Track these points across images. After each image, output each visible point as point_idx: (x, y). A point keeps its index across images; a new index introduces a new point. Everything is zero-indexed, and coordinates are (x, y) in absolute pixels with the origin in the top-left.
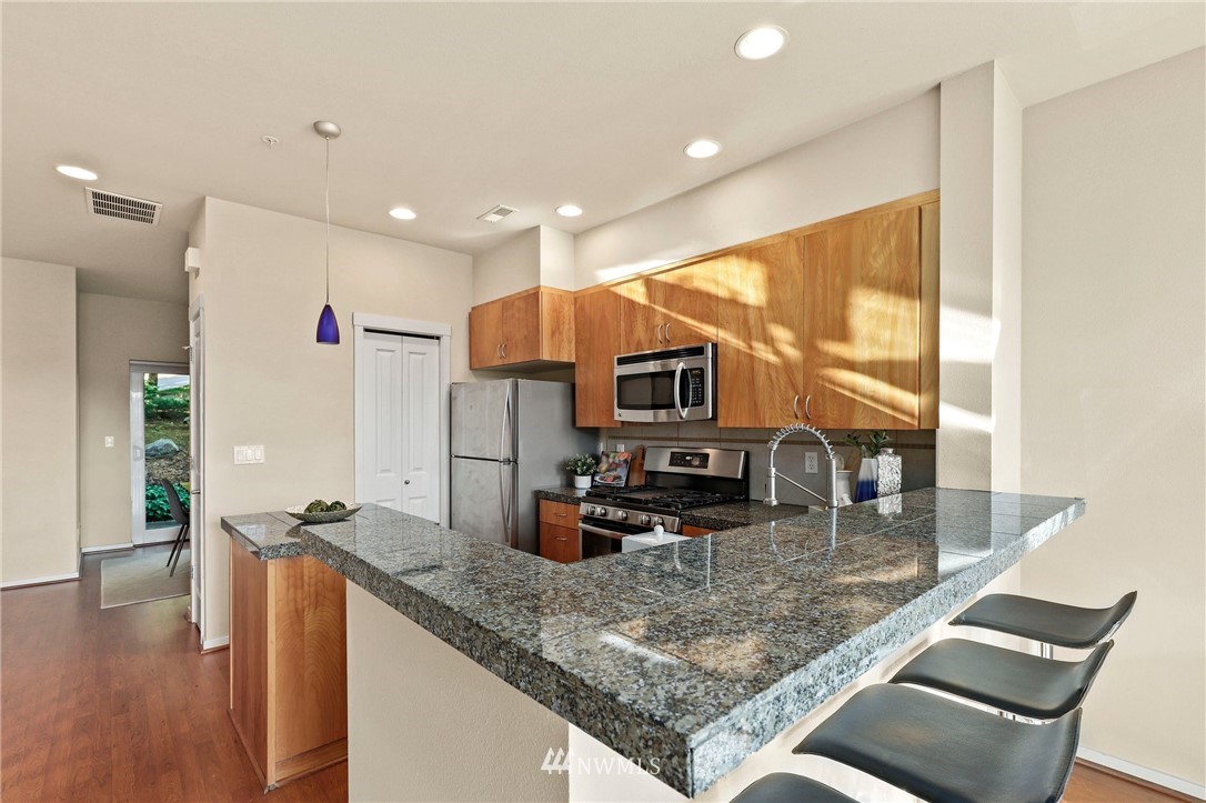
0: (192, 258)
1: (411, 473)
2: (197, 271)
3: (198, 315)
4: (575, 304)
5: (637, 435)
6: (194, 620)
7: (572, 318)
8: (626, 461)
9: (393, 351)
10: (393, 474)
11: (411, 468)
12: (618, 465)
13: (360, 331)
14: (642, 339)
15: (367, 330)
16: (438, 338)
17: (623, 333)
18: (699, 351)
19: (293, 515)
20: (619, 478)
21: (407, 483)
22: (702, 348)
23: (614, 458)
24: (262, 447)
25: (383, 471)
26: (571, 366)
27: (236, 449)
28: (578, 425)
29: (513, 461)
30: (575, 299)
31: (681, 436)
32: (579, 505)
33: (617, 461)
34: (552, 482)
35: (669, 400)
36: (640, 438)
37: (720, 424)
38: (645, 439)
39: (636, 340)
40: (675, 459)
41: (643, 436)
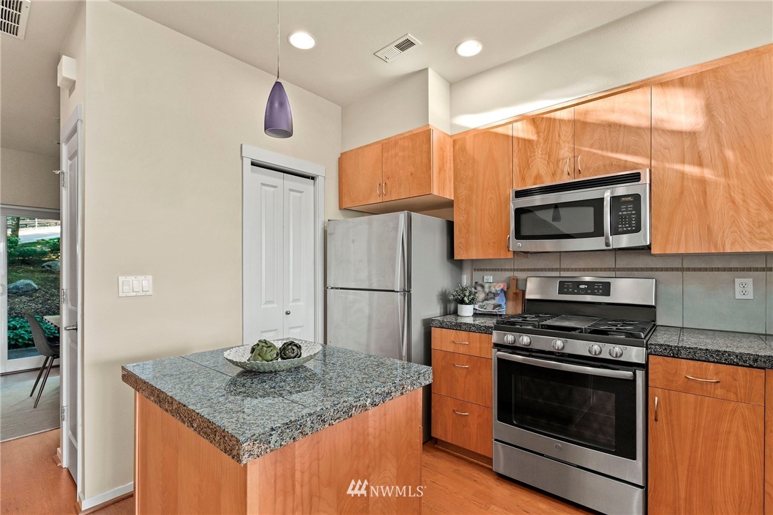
0: (67, 69)
1: (291, 304)
2: (72, 85)
3: (75, 131)
4: (454, 146)
5: (507, 267)
6: (65, 463)
7: (452, 159)
8: (502, 290)
9: (275, 187)
10: (275, 305)
11: (291, 299)
12: (495, 295)
13: (247, 163)
14: (542, 172)
15: (253, 164)
16: (313, 178)
17: (516, 169)
18: (636, 177)
19: (236, 364)
20: (500, 306)
21: (288, 313)
22: (639, 174)
23: (490, 287)
24: (150, 278)
25: (267, 302)
26: (450, 204)
27: (121, 279)
28: (456, 257)
29: (407, 292)
30: (454, 142)
31: (563, 267)
32: (491, 334)
33: (493, 290)
34: (434, 311)
35: (592, 230)
36: (511, 270)
37: (655, 251)
38: (518, 270)
39: (533, 175)
40: (563, 288)
41: (515, 268)
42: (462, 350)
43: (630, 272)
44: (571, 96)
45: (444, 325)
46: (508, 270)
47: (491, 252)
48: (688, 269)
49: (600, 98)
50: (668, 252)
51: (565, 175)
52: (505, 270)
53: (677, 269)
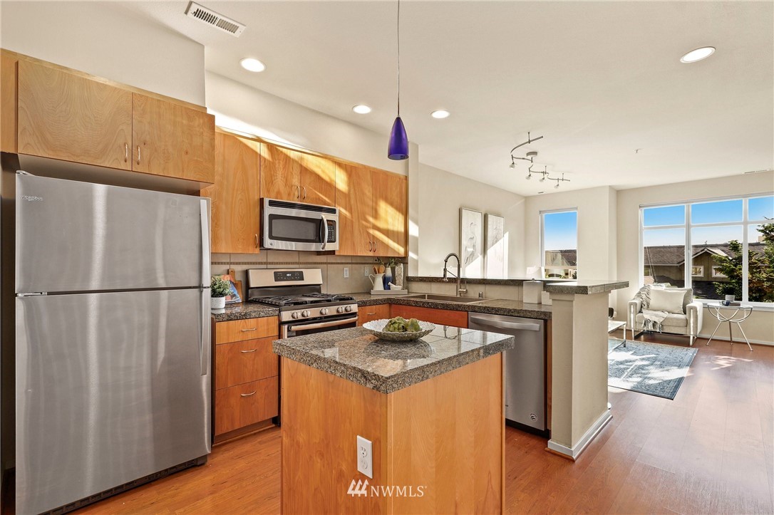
8: (230, 281)
22: (335, 210)
35: (312, 237)
36: (228, 263)
37: (336, 253)
38: (234, 263)
39: (276, 190)
40: (278, 276)
41: (232, 261)
42: (250, 336)
43: (314, 265)
44: (295, 143)
45: (232, 317)
46: (225, 263)
47: (240, 247)
48: (329, 263)
49: (312, 155)
50: (341, 254)
51: (296, 198)
52: (222, 263)
53: (325, 263)
